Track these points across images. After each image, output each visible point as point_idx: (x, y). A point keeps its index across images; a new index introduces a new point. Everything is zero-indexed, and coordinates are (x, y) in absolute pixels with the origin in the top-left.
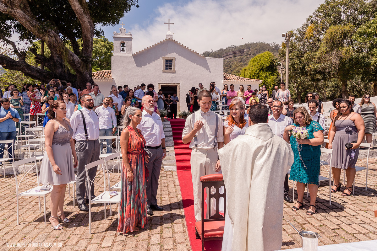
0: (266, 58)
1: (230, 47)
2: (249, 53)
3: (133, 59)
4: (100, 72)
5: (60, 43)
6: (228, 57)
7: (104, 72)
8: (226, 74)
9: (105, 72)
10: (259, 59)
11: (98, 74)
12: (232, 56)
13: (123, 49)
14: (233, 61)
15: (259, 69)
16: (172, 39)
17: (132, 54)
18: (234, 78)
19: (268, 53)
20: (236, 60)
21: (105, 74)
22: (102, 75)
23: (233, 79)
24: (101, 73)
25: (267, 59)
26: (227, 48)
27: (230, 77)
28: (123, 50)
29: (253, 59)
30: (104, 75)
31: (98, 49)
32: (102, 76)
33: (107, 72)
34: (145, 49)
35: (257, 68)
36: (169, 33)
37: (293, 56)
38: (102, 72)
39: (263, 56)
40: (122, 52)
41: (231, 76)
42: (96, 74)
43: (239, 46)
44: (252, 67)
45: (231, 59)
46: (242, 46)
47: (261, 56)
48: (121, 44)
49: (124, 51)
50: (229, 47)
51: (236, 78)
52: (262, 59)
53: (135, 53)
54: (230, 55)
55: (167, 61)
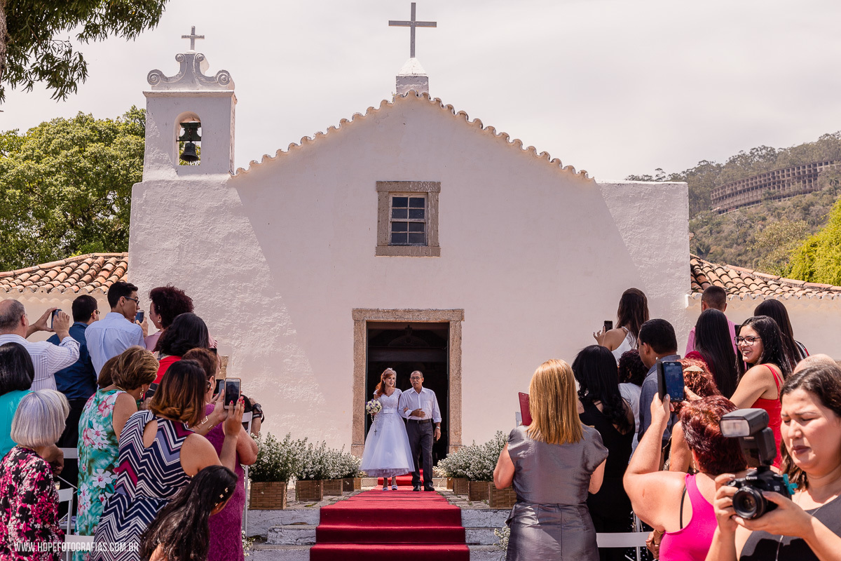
1: (748, 153)
3: (234, 196)
4: (79, 262)
6: (740, 199)
7: (100, 260)
8: (706, 264)
9: (105, 263)
11: (68, 270)
12: (758, 195)
13: (191, 149)
14: (764, 219)
16: (426, 95)
17: (231, 173)
20: (779, 216)
21: (101, 268)
22: (85, 273)
23: (745, 290)
24: (84, 267)
26: (732, 162)
27: (725, 279)
28: (189, 156)
30: (94, 277)
31: (114, 167)
32: (86, 278)
33: (112, 260)
34: (292, 146)
36: (411, 67)
38: (89, 260)
40: (182, 162)
41: (733, 274)
42: (58, 269)
45: (752, 210)
48: (183, 125)
49: (195, 158)
50: (743, 156)
53: (247, 167)
54: (748, 190)
55: (399, 202)
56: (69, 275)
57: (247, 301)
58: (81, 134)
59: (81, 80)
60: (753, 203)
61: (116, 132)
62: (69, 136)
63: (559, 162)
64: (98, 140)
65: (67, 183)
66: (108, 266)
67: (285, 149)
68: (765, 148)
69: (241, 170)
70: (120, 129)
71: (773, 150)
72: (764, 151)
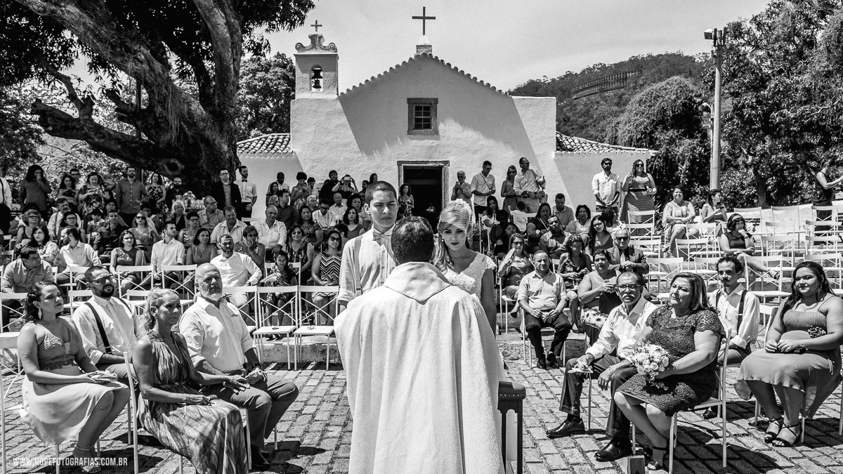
0: (672, 94)
1: (592, 67)
2: (641, 82)
3: (339, 106)
4: (266, 138)
5: (160, 76)
6: (586, 92)
7: (276, 137)
8: (564, 136)
9: (278, 138)
10: (653, 95)
11: (261, 142)
12: (596, 89)
13: (317, 82)
14: (598, 102)
15: (654, 121)
16: (431, 55)
17: (338, 94)
18: (583, 145)
19: (678, 81)
20: (606, 101)
21: (276, 141)
22: (270, 143)
23: (581, 149)
24: (269, 140)
25: (675, 96)
26: (583, 72)
27: (573, 144)
28: (317, 86)
29: (638, 97)
30: (274, 145)
31: (271, 84)
32: (271, 146)
33: (282, 137)
34: (367, 81)
35: (649, 118)
36: (423, 41)
37: (739, 88)
38: (271, 137)
39: (666, 89)
40: (314, 90)
41: (576, 141)
42: (256, 141)
43: (615, 64)
44: (636, 118)
45: (593, 97)
46: (621, 64)
47: (660, 89)
48: (313, 70)
49: (320, 87)
50: (589, 69)
51: (588, 144)
52: (662, 96)
53: (345, 92)
54: (591, 87)
55: (418, 108)
56: (262, 145)
57: (347, 157)
58: (253, 68)
59: (268, 52)
60: (593, 94)
61: (270, 66)
62: (247, 69)
63: (495, 88)
64: (262, 71)
65: (248, 93)
66: (279, 140)
67: (363, 83)
68: (601, 64)
69: (342, 93)
70: (272, 64)
71: (605, 65)
72: (600, 66)
